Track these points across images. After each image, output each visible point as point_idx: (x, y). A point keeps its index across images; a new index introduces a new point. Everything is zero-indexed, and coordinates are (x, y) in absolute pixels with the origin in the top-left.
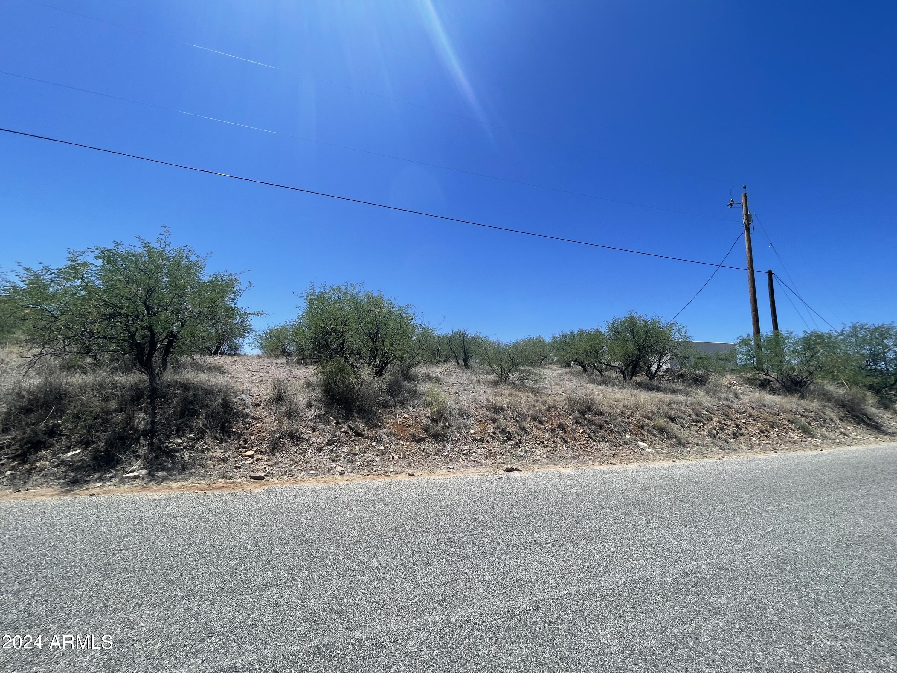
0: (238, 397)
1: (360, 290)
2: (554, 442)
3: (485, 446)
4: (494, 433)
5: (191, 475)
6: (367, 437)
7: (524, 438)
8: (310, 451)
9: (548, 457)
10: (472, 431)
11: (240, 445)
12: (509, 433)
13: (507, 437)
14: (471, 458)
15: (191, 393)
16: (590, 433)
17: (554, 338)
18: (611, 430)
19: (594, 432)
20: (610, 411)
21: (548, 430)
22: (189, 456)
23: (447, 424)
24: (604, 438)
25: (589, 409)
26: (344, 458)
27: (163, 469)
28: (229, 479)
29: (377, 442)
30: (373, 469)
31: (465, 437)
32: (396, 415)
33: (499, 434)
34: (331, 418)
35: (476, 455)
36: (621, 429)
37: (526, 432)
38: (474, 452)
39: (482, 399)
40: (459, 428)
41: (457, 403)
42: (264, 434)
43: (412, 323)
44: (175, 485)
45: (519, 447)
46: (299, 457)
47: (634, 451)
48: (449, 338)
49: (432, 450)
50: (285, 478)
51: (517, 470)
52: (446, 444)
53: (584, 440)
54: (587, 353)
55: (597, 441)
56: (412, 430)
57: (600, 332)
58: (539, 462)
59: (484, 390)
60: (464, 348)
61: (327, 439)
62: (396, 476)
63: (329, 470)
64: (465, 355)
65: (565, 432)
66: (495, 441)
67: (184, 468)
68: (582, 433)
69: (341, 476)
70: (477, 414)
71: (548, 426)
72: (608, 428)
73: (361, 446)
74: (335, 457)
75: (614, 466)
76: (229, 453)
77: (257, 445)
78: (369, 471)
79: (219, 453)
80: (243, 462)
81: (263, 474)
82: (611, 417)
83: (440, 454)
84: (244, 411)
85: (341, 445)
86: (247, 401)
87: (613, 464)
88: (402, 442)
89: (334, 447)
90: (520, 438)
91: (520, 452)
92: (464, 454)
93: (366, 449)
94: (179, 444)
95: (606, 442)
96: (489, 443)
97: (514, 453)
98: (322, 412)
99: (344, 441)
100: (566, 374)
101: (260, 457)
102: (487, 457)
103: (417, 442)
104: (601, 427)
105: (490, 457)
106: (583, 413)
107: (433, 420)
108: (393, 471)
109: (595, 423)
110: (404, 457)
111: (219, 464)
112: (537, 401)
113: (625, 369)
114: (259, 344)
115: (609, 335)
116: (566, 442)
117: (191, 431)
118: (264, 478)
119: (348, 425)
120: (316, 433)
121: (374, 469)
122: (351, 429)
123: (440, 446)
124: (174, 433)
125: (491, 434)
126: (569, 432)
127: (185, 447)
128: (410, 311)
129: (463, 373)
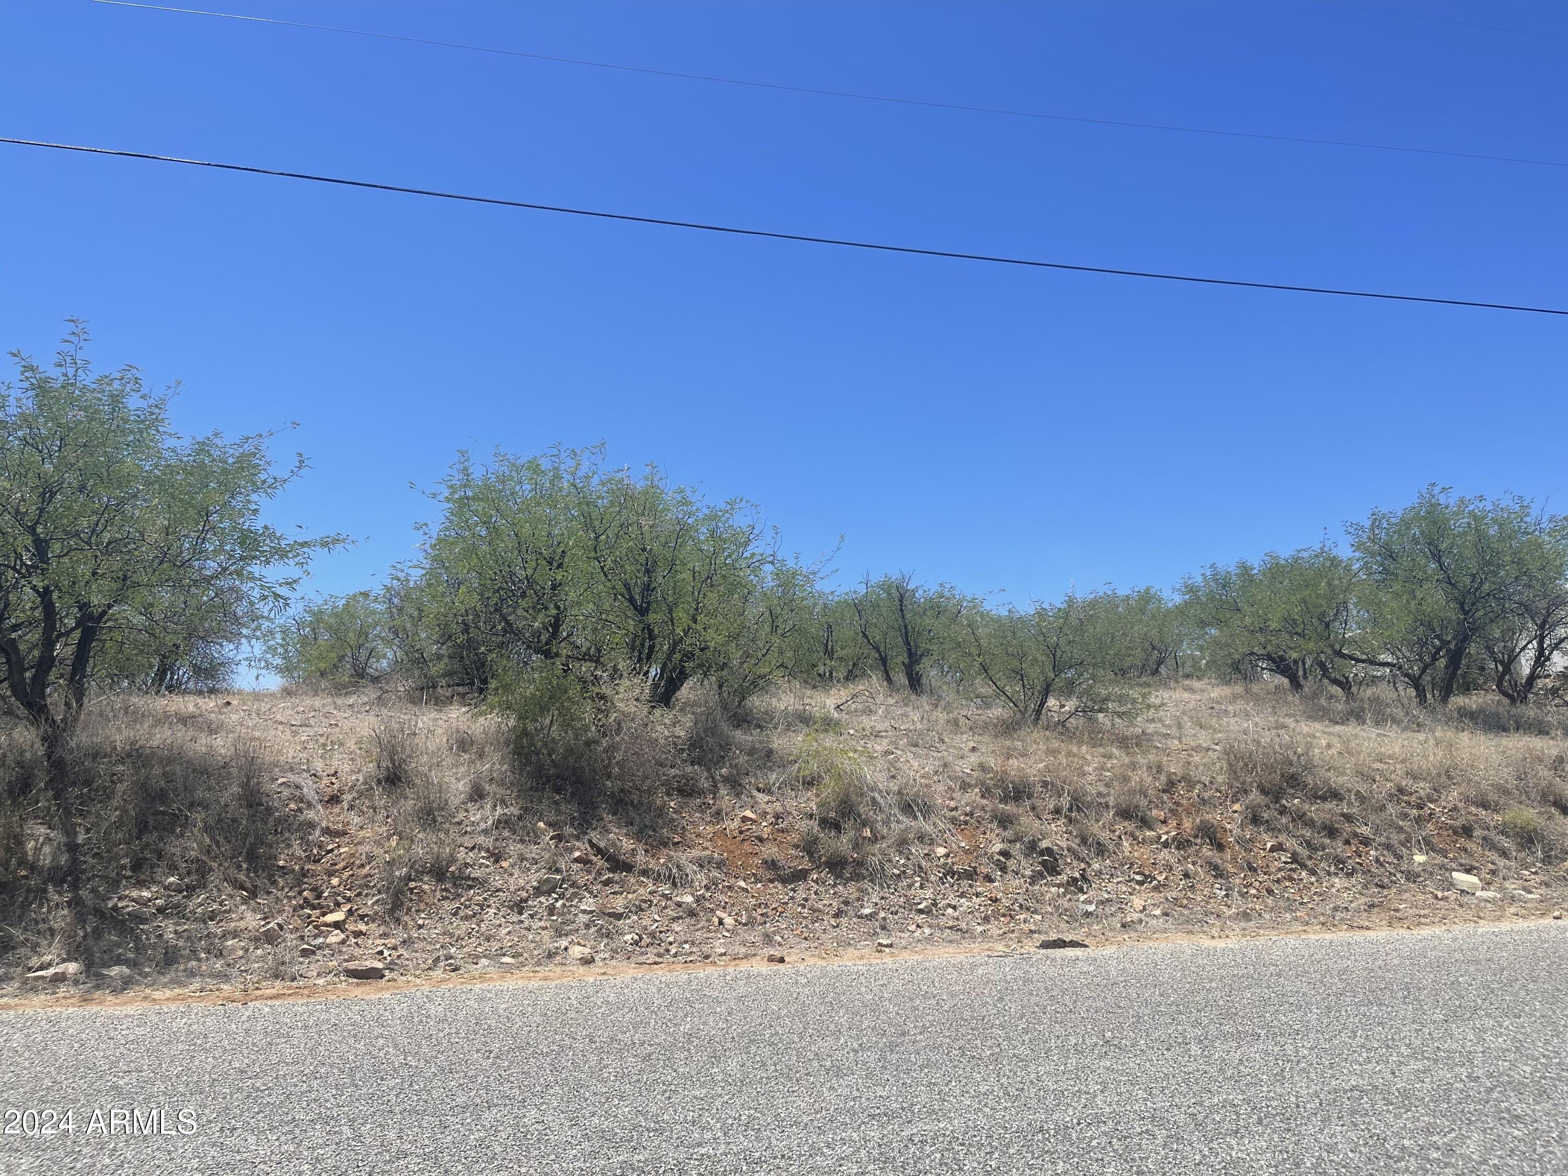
0: (281, 781)
1: (594, 468)
2: (1186, 875)
3: (979, 889)
4: (1005, 854)
5: (192, 974)
6: (645, 873)
7: (1096, 866)
8: (492, 911)
9: (1166, 914)
10: (941, 851)
11: (305, 899)
12: (1049, 851)
13: (1043, 863)
14: (942, 921)
15: (157, 771)
16: (1299, 849)
17: (1191, 589)
18: (1366, 842)
19: (1309, 844)
20: (1363, 788)
21: (1166, 845)
22: (176, 932)
23: (867, 833)
24: (1343, 863)
25: (1293, 780)
26: (587, 926)
27: (119, 961)
28: (294, 979)
29: (674, 884)
30: (668, 951)
31: (920, 867)
32: (718, 813)
33: (1021, 857)
34: (541, 824)
35: (956, 914)
36: (1395, 838)
37: (1101, 850)
38: (949, 905)
39: (965, 766)
40: (902, 844)
41: (893, 777)
42: (365, 871)
43: (747, 554)
44: (157, 995)
45: (1081, 890)
46: (465, 926)
47: (1436, 897)
48: (858, 607)
49: (828, 901)
50: (438, 973)
51: (1074, 944)
52: (866, 884)
53: (1280, 870)
54: (1291, 626)
55: (1322, 874)
56: (770, 851)
57: (1335, 562)
58: (1140, 928)
59: (972, 744)
60: (907, 634)
61: (534, 878)
62: (733, 963)
63: (551, 955)
64: (910, 655)
65: (1220, 847)
66: (1009, 876)
67: (170, 958)
68: (1273, 850)
69: (586, 968)
70: (952, 804)
71: (1167, 833)
72: (1356, 835)
73: (630, 896)
74: (563, 923)
75: (1367, 933)
76: (279, 920)
77: (349, 900)
78: (659, 955)
79: (252, 921)
80: (321, 940)
81: (380, 965)
82: (1362, 803)
83: (851, 913)
84: (301, 818)
85: (575, 895)
86: (305, 790)
87: (1368, 928)
88: (742, 884)
89: (557, 900)
90: (1083, 866)
91: (1084, 902)
92: (921, 911)
93: (645, 901)
94: (146, 903)
95: (1350, 875)
96: (991, 880)
97: (1066, 905)
98: (514, 810)
99: (581, 882)
100: (1235, 697)
101: (362, 927)
102: (986, 919)
103: (784, 881)
104: (1332, 832)
105: (997, 919)
106: (1274, 794)
107: (825, 823)
108: (725, 954)
109: (1312, 820)
110: (751, 923)
111: (256, 948)
112: (1133, 766)
113: (1423, 671)
114: (278, 661)
115: (1366, 567)
116: (1221, 876)
117: (173, 868)
118: (383, 976)
119: (590, 841)
120: (505, 864)
121: (673, 951)
122: (599, 851)
123: (851, 890)
124: (129, 873)
125: (997, 857)
126: (1233, 849)
127: (161, 910)
128: (740, 521)
129: (906, 705)
